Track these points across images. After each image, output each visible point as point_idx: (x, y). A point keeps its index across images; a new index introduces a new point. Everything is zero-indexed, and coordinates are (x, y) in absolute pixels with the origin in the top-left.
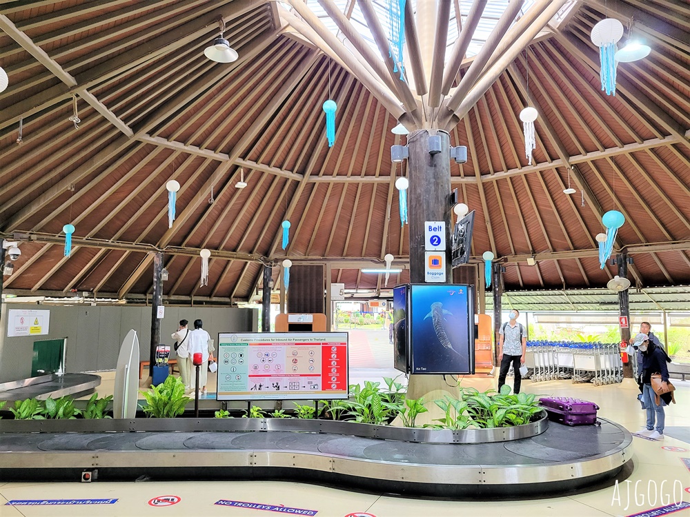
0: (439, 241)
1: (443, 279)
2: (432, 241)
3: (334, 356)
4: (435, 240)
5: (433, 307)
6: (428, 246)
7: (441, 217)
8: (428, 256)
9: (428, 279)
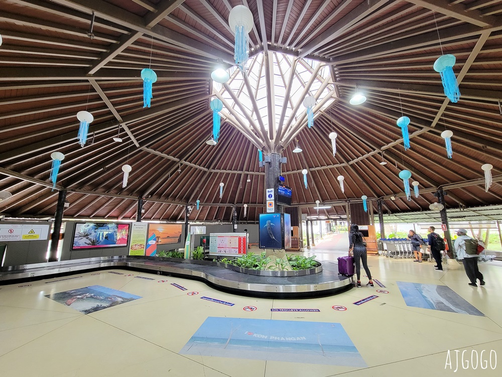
0: (271, 196)
1: (273, 211)
2: (269, 196)
3: (242, 241)
4: (270, 196)
5: (267, 222)
6: (268, 198)
7: (273, 187)
8: (267, 202)
9: (268, 211)
